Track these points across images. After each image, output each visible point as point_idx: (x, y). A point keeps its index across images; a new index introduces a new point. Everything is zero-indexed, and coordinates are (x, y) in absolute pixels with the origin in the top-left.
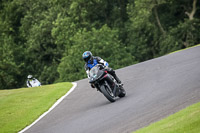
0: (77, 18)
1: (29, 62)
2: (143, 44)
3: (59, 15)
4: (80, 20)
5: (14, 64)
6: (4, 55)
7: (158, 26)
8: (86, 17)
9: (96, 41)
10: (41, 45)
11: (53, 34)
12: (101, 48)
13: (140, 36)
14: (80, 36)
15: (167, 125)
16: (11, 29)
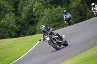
0: (45, 3)
1: (23, 25)
2: (77, 15)
3: (36, 2)
4: (47, 4)
5: (15, 26)
6: (11, 22)
7: (84, 6)
8: (50, 2)
9: (54, 14)
10: (28, 17)
11: (33, 11)
12: (57, 17)
13: (76, 11)
14: (47, 12)
15: (90, 53)
16: (13, 9)
